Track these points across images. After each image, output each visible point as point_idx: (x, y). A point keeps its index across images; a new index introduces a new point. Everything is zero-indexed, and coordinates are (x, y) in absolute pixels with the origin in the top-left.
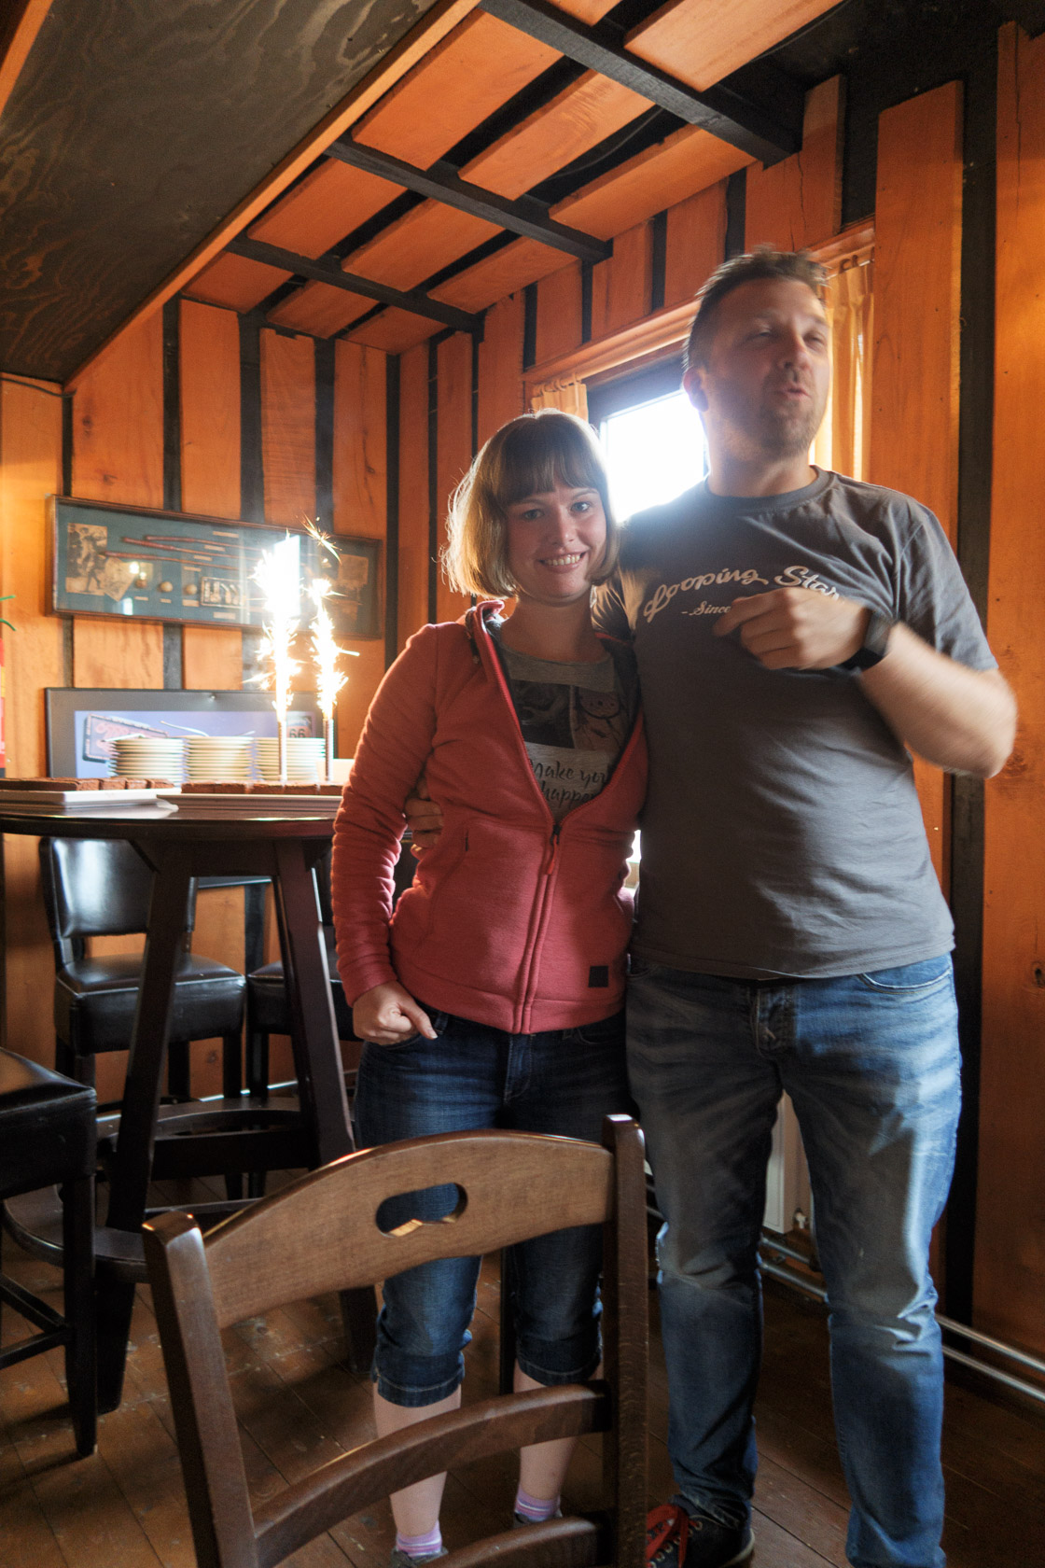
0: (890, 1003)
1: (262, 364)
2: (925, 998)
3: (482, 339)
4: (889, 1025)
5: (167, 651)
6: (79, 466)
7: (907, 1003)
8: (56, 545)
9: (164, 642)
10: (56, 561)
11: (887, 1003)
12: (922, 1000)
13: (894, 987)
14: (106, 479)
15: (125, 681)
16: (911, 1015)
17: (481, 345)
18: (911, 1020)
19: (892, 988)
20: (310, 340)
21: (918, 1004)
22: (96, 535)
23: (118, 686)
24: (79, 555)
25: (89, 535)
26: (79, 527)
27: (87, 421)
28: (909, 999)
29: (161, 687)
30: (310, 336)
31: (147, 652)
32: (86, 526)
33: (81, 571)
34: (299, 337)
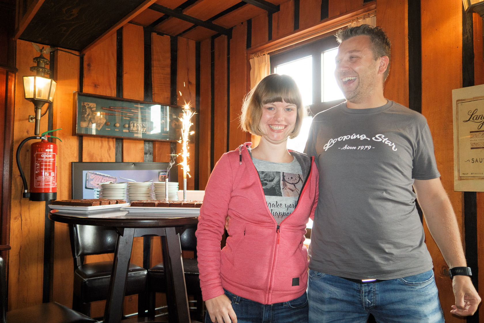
0: (413, 289)
1: (152, 46)
2: (426, 287)
3: (231, 38)
4: (413, 297)
5: (117, 148)
6: (86, 81)
7: (419, 289)
8: (77, 110)
9: (116, 145)
10: (77, 116)
11: (412, 289)
12: (424, 287)
13: (414, 283)
14: (96, 86)
15: (101, 159)
16: (421, 293)
17: (231, 40)
18: (421, 295)
19: (413, 283)
20: (169, 37)
21: (423, 289)
22: (92, 106)
23: (99, 161)
24: (86, 114)
25: (89, 106)
26: (86, 103)
27: (89, 65)
28: (419, 287)
29: (114, 161)
30: (169, 35)
31: (110, 148)
32: (88, 103)
33: (86, 119)
34: (165, 35)
